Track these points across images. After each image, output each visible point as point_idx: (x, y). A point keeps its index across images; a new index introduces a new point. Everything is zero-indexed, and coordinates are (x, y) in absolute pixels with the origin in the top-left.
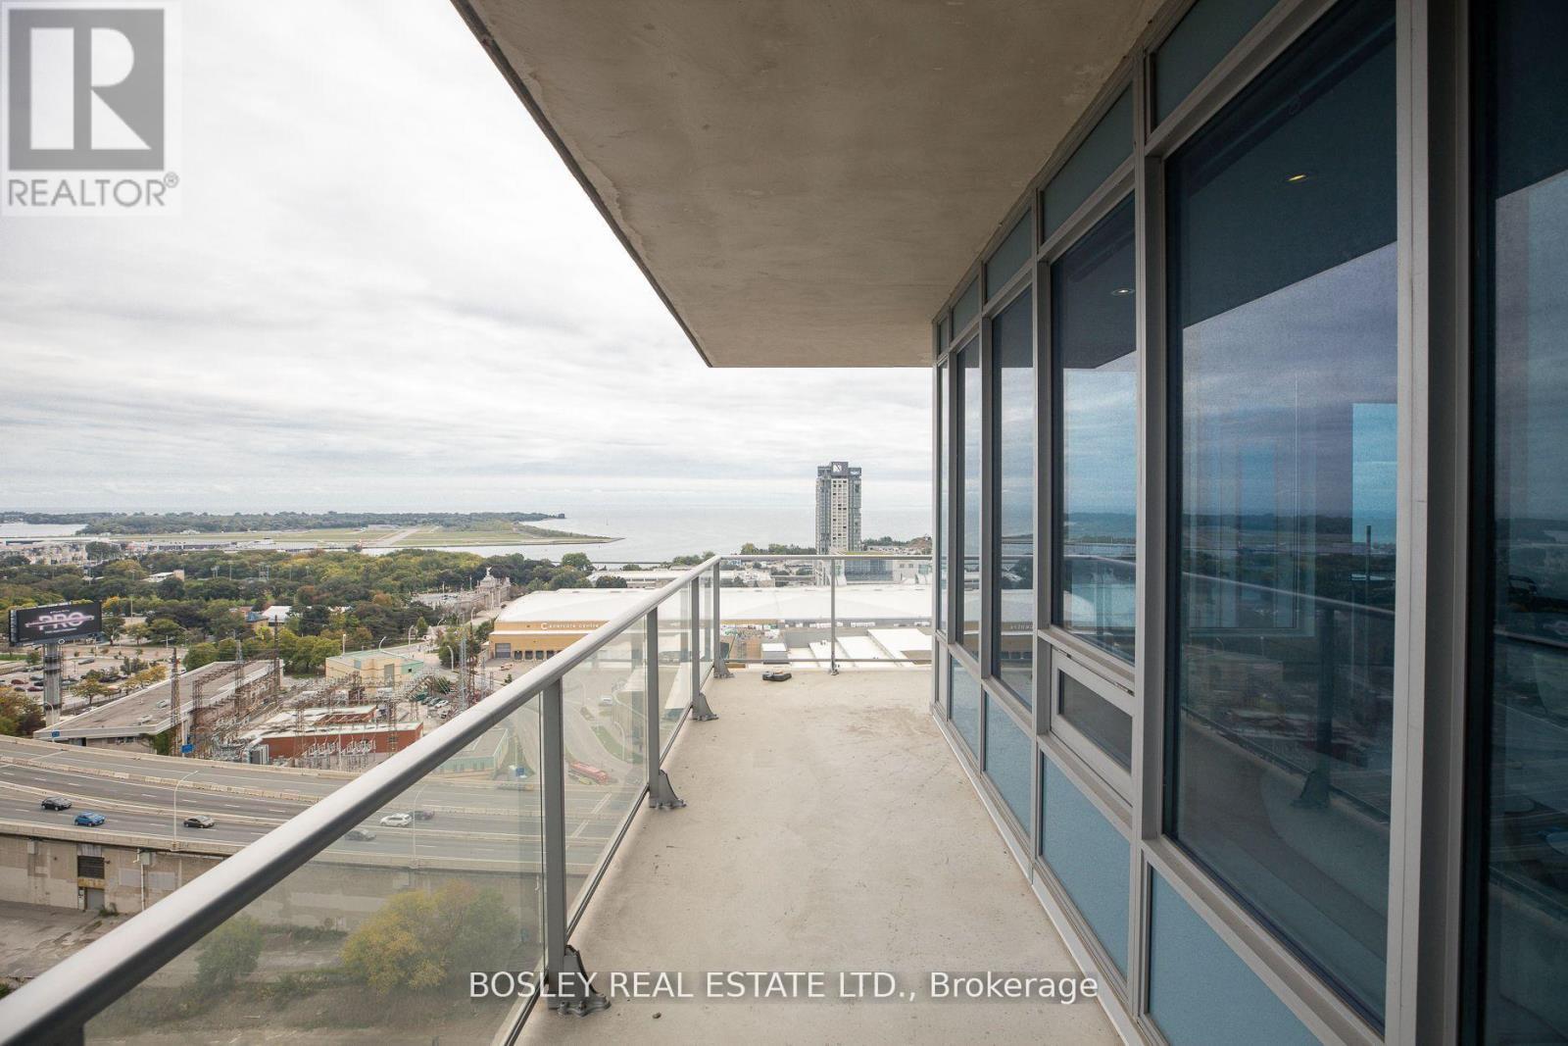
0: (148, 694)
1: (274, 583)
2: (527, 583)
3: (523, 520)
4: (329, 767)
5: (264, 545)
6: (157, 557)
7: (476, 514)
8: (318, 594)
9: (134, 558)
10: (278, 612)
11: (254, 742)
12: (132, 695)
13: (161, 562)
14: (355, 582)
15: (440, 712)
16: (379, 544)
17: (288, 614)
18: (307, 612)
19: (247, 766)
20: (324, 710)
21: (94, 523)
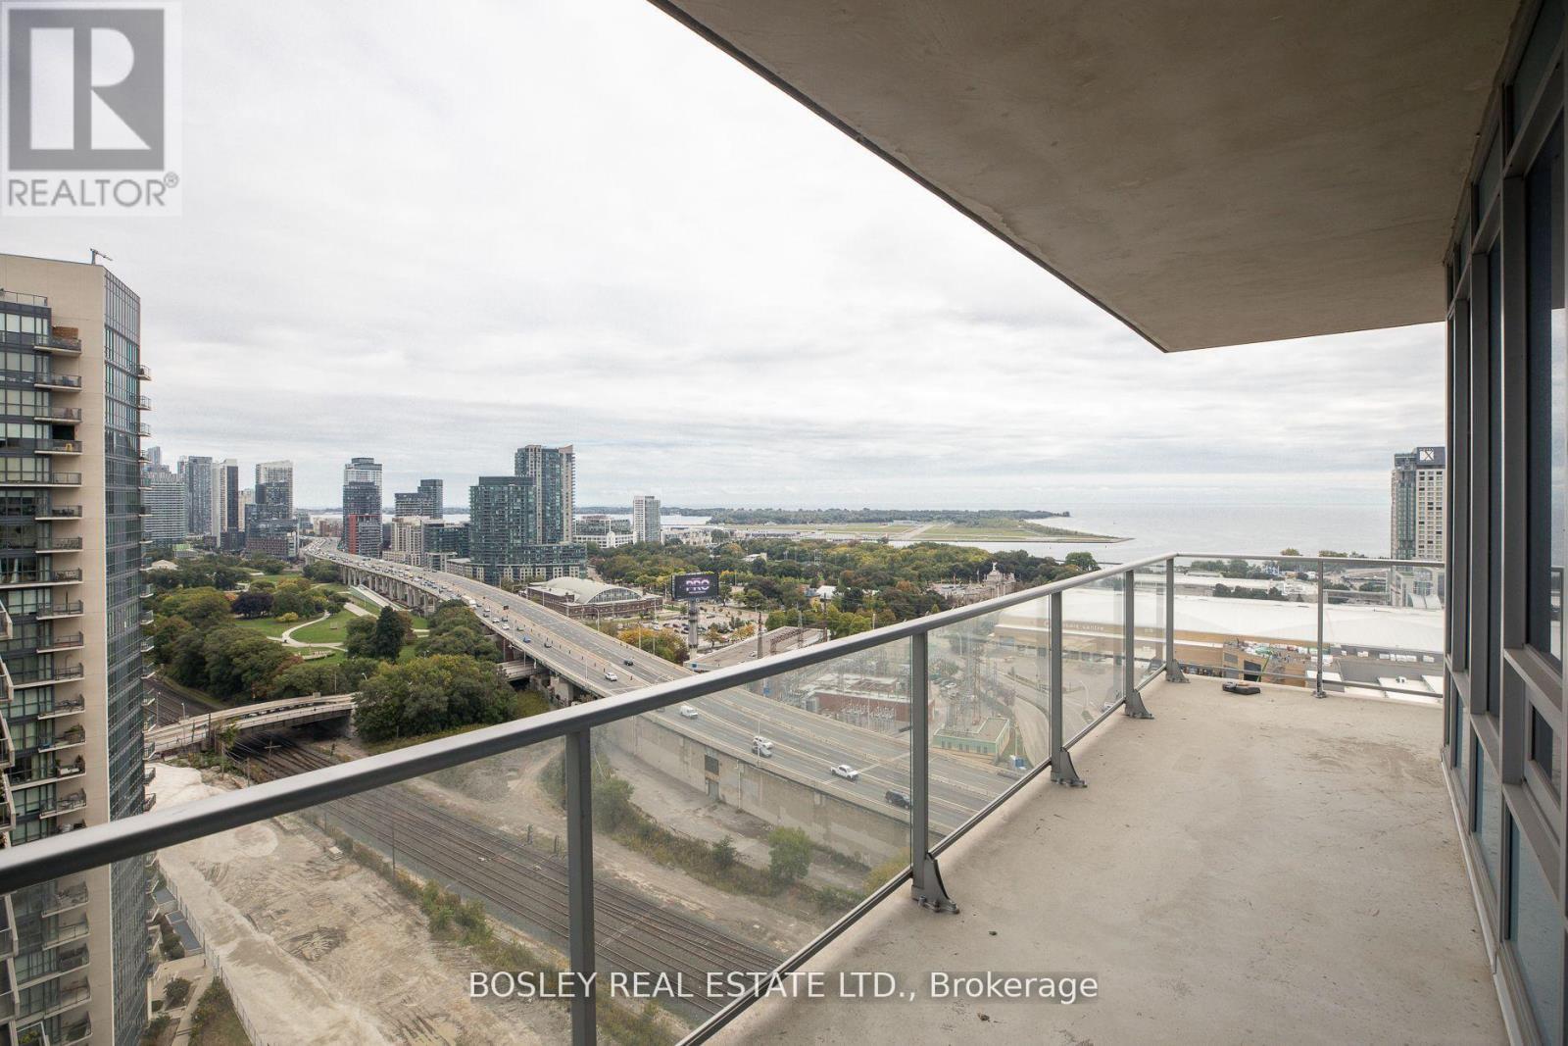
0: (744, 645)
1: (824, 567)
2: (1032, 580)
3: (1027, 518)
4: (860, 725)
5: (818, 535)
6: (751, 542)
7: (983, 512)
8: (855, 578)
9: (737, 542)
10: (826, 591)
11: (810, 694)
12: (736, 645)
13: (752, 546)
14: (883, 569)
15: (949, 693)
16: (903, 537)
17: (834, 593)
18: (847, 593)
19: (803, 712)
20: (858, 677)
21: (717, 515)
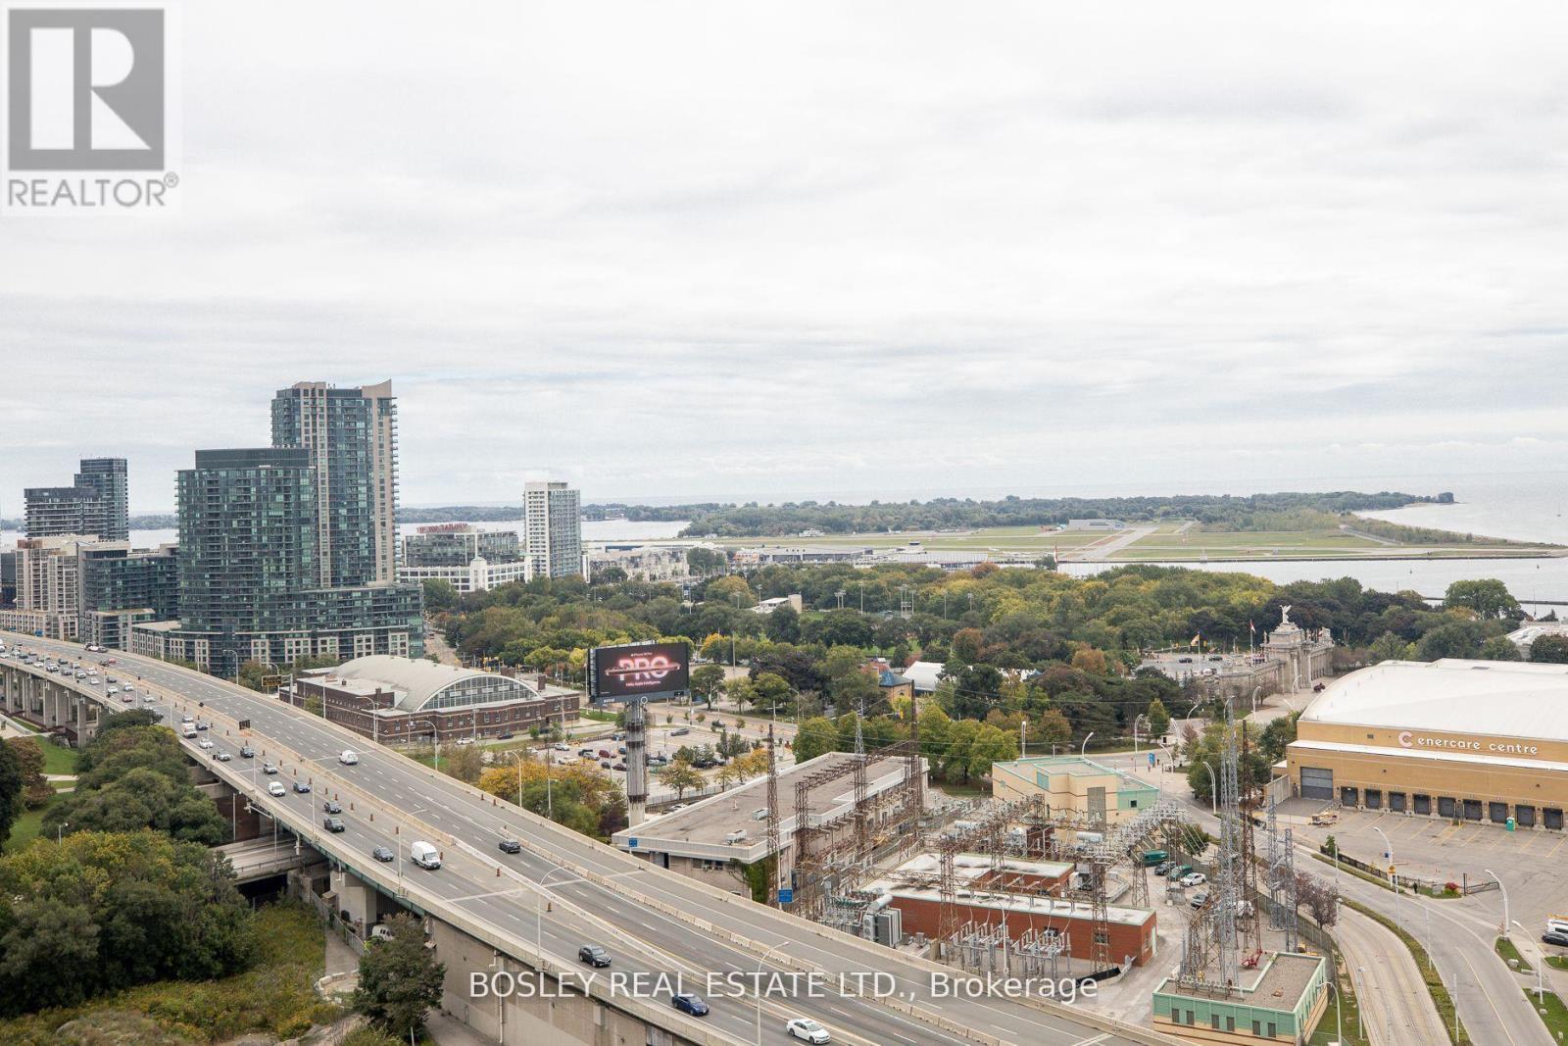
0: (745, 795)
1: (920, 621)
2: (1370, 642)
3: (1359, 507)
5: (911, 555)
6: (769, 573)
7: (1263, 497)
8: (986, 644)
9: (741, 574)
10: (925, 673)
11: (881, 901)
12: (729, 793)
13: (771, 582)
14: (1045, 624)
15: (1189, 895)
16: (1088, 555)
17: (940, 677)
18: (965, 677)
19: (867, 945)
20: (987, 860)
21: (703, 519)
